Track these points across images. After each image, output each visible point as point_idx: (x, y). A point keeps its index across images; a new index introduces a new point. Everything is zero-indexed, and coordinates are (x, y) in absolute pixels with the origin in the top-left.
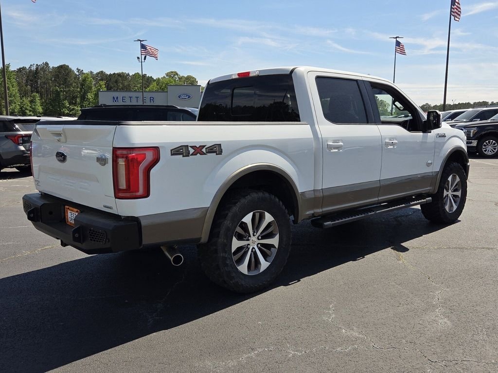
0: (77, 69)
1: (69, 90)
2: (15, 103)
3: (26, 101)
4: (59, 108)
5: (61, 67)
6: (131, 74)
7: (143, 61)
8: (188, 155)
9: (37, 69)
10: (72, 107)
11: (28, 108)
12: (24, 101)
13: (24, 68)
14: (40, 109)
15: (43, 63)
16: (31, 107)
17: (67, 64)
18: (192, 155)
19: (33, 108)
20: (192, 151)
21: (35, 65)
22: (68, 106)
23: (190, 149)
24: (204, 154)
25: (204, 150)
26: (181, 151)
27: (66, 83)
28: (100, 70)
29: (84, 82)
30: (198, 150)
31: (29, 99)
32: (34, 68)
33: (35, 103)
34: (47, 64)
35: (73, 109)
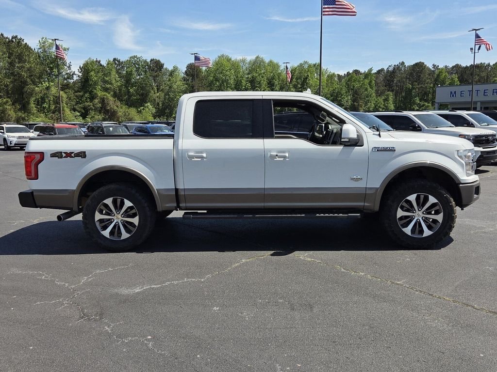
0: (433, 65)
1: (422, 87)
2: (371, 102)
3: (381, 99)
4: (411, 105)
5: (417, 64)
6: (491, 64)
7: (477, 51)
8: (61, 157)
9: (394, 69)
10: (422, 103)
11: (382, 106)
12: (378, 99)
13: (382, 70)
14: (392, 107)
15: (399, 63)
16: (384, 105)
17: (422, 62)
18: (64, 157)
19: (385, 106)
20: (64, 155)
21: (393, 65)
22: (419, 102)
23: (63, 154)
24: (73, 157)
25: (73, 155)
26: (57, 155)
27: (418, 79)
28: (456, 63)
29: (438, 77)
30: (69, 155)
31: (383, 98)
32: (391, 69)
33: (388, 101)
34: (403, 63)
35: (423, 105)
